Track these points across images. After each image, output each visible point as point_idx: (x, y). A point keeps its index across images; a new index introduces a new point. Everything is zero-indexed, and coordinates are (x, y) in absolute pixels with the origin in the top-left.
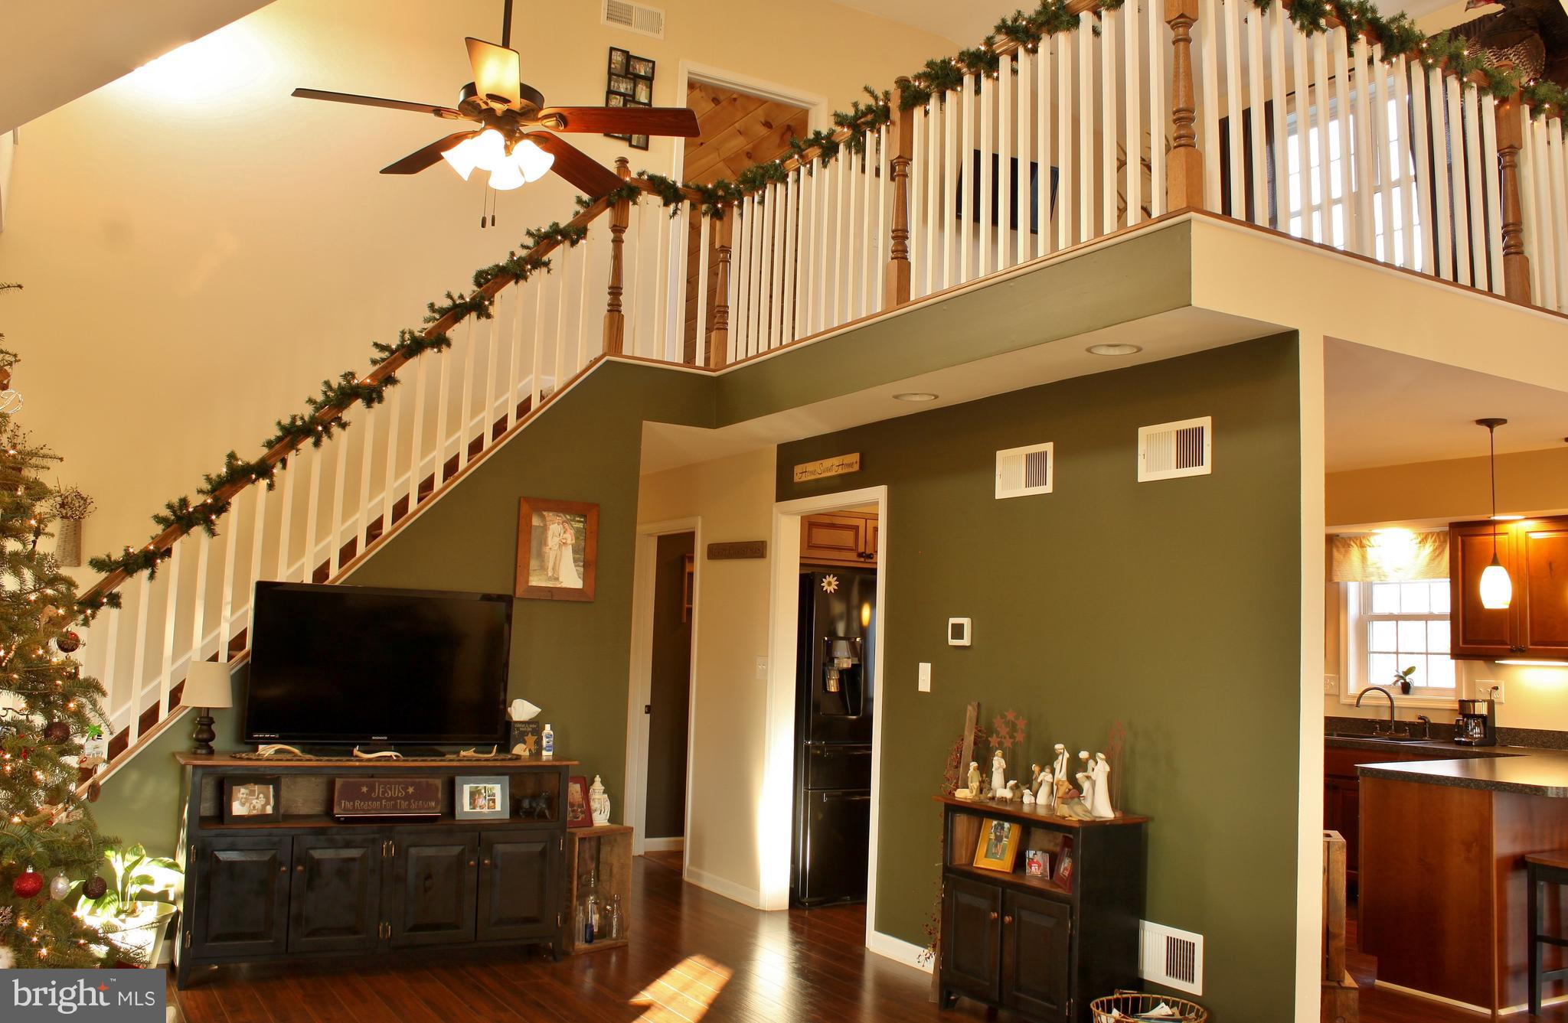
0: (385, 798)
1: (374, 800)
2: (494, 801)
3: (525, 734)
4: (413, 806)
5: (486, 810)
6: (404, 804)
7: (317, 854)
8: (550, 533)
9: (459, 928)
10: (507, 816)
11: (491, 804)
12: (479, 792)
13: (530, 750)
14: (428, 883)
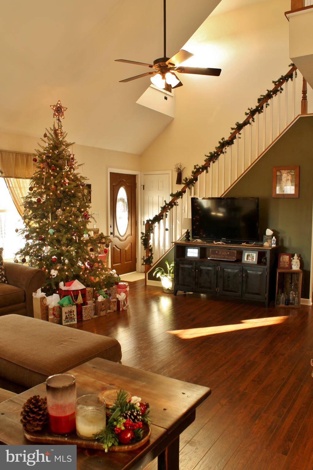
0: (222, 255)
1: (219, 255)
2: (253, 258)
3: (268, 239)
4: (229, 258)
5: (251, 261)
6: (227, 257)
7: (202, 268)
8: (283, 177)
9: (237, 292)
10: (256, 263)
11: (253, 259)
12: (249, 255)
13: (269, 244)
14: (229, 279)
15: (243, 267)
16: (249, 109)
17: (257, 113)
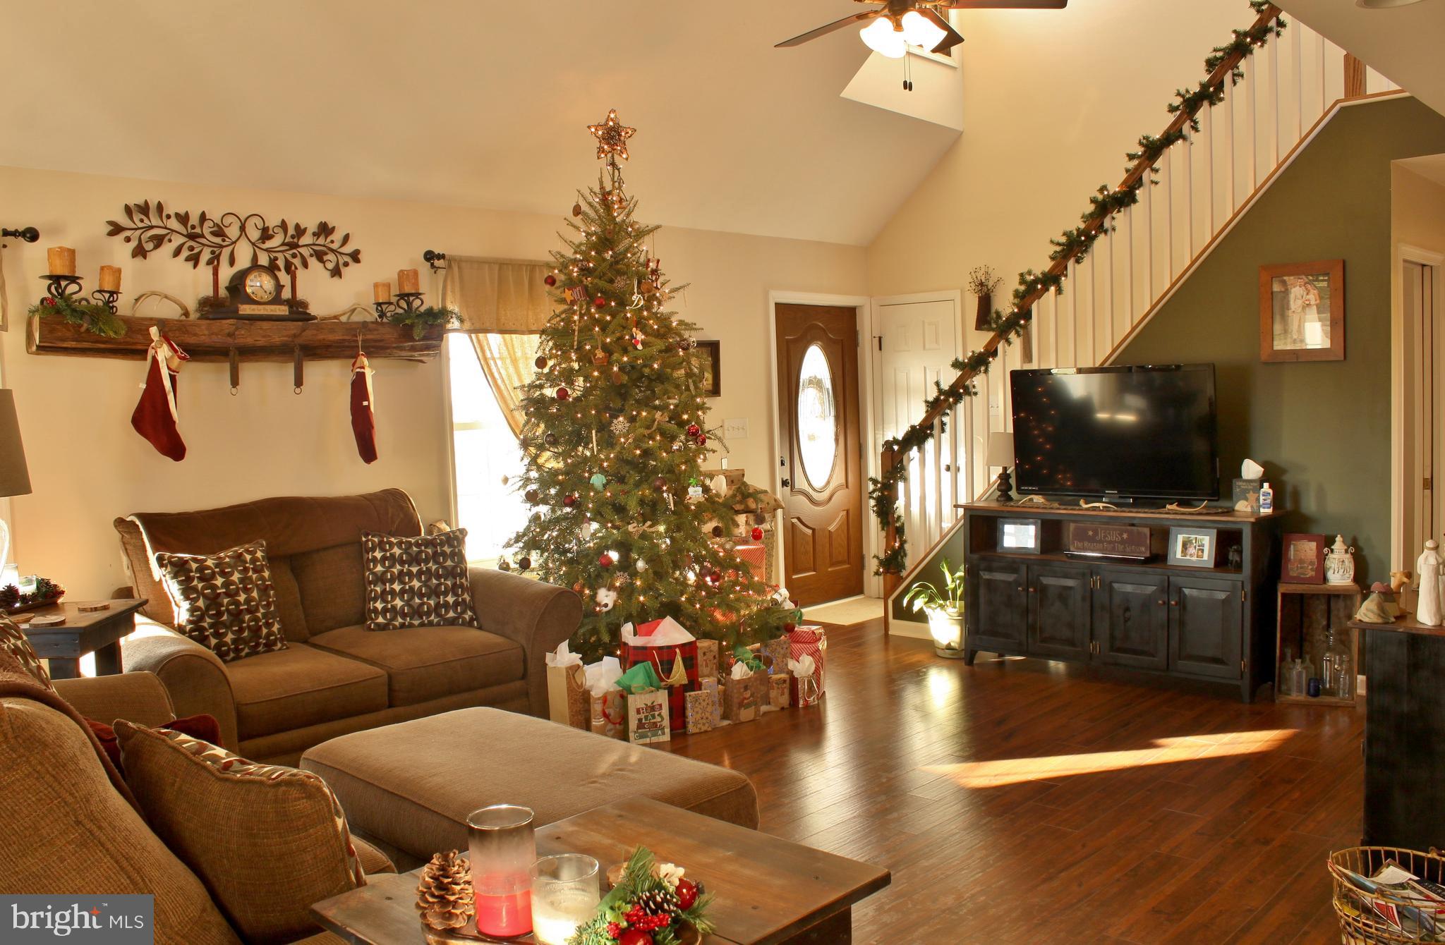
0: (1106, 541)
1: (1097, 542)
2: (1203, 551)
3: (1246, 491)
4: (1128, 549)
5: (1194, 558)
6: (1121, 547)
7: (1047, 581)
8: (1292, 296)
9: (1154, 657)
10: (1211, 565)
11: (1200, 553)
12: (1190, 542)
13: (1252, 507)
14: (1127, 614)
15: (1171, 578)
16: (1179, 94)
17: (1206, 104)
